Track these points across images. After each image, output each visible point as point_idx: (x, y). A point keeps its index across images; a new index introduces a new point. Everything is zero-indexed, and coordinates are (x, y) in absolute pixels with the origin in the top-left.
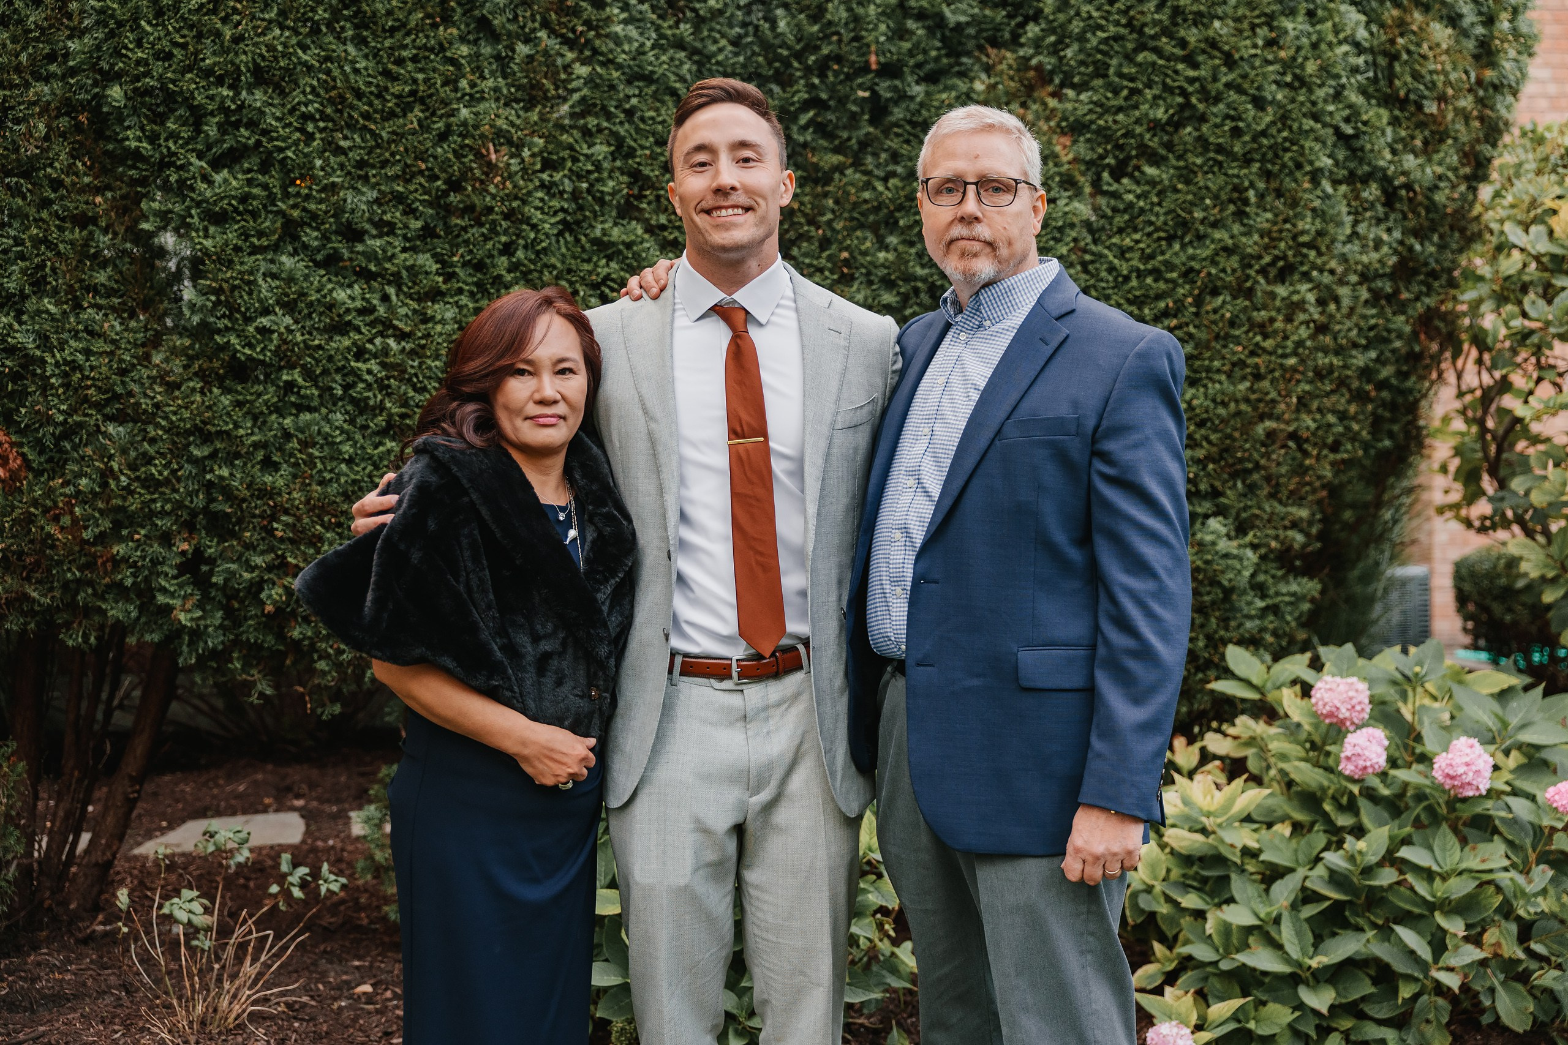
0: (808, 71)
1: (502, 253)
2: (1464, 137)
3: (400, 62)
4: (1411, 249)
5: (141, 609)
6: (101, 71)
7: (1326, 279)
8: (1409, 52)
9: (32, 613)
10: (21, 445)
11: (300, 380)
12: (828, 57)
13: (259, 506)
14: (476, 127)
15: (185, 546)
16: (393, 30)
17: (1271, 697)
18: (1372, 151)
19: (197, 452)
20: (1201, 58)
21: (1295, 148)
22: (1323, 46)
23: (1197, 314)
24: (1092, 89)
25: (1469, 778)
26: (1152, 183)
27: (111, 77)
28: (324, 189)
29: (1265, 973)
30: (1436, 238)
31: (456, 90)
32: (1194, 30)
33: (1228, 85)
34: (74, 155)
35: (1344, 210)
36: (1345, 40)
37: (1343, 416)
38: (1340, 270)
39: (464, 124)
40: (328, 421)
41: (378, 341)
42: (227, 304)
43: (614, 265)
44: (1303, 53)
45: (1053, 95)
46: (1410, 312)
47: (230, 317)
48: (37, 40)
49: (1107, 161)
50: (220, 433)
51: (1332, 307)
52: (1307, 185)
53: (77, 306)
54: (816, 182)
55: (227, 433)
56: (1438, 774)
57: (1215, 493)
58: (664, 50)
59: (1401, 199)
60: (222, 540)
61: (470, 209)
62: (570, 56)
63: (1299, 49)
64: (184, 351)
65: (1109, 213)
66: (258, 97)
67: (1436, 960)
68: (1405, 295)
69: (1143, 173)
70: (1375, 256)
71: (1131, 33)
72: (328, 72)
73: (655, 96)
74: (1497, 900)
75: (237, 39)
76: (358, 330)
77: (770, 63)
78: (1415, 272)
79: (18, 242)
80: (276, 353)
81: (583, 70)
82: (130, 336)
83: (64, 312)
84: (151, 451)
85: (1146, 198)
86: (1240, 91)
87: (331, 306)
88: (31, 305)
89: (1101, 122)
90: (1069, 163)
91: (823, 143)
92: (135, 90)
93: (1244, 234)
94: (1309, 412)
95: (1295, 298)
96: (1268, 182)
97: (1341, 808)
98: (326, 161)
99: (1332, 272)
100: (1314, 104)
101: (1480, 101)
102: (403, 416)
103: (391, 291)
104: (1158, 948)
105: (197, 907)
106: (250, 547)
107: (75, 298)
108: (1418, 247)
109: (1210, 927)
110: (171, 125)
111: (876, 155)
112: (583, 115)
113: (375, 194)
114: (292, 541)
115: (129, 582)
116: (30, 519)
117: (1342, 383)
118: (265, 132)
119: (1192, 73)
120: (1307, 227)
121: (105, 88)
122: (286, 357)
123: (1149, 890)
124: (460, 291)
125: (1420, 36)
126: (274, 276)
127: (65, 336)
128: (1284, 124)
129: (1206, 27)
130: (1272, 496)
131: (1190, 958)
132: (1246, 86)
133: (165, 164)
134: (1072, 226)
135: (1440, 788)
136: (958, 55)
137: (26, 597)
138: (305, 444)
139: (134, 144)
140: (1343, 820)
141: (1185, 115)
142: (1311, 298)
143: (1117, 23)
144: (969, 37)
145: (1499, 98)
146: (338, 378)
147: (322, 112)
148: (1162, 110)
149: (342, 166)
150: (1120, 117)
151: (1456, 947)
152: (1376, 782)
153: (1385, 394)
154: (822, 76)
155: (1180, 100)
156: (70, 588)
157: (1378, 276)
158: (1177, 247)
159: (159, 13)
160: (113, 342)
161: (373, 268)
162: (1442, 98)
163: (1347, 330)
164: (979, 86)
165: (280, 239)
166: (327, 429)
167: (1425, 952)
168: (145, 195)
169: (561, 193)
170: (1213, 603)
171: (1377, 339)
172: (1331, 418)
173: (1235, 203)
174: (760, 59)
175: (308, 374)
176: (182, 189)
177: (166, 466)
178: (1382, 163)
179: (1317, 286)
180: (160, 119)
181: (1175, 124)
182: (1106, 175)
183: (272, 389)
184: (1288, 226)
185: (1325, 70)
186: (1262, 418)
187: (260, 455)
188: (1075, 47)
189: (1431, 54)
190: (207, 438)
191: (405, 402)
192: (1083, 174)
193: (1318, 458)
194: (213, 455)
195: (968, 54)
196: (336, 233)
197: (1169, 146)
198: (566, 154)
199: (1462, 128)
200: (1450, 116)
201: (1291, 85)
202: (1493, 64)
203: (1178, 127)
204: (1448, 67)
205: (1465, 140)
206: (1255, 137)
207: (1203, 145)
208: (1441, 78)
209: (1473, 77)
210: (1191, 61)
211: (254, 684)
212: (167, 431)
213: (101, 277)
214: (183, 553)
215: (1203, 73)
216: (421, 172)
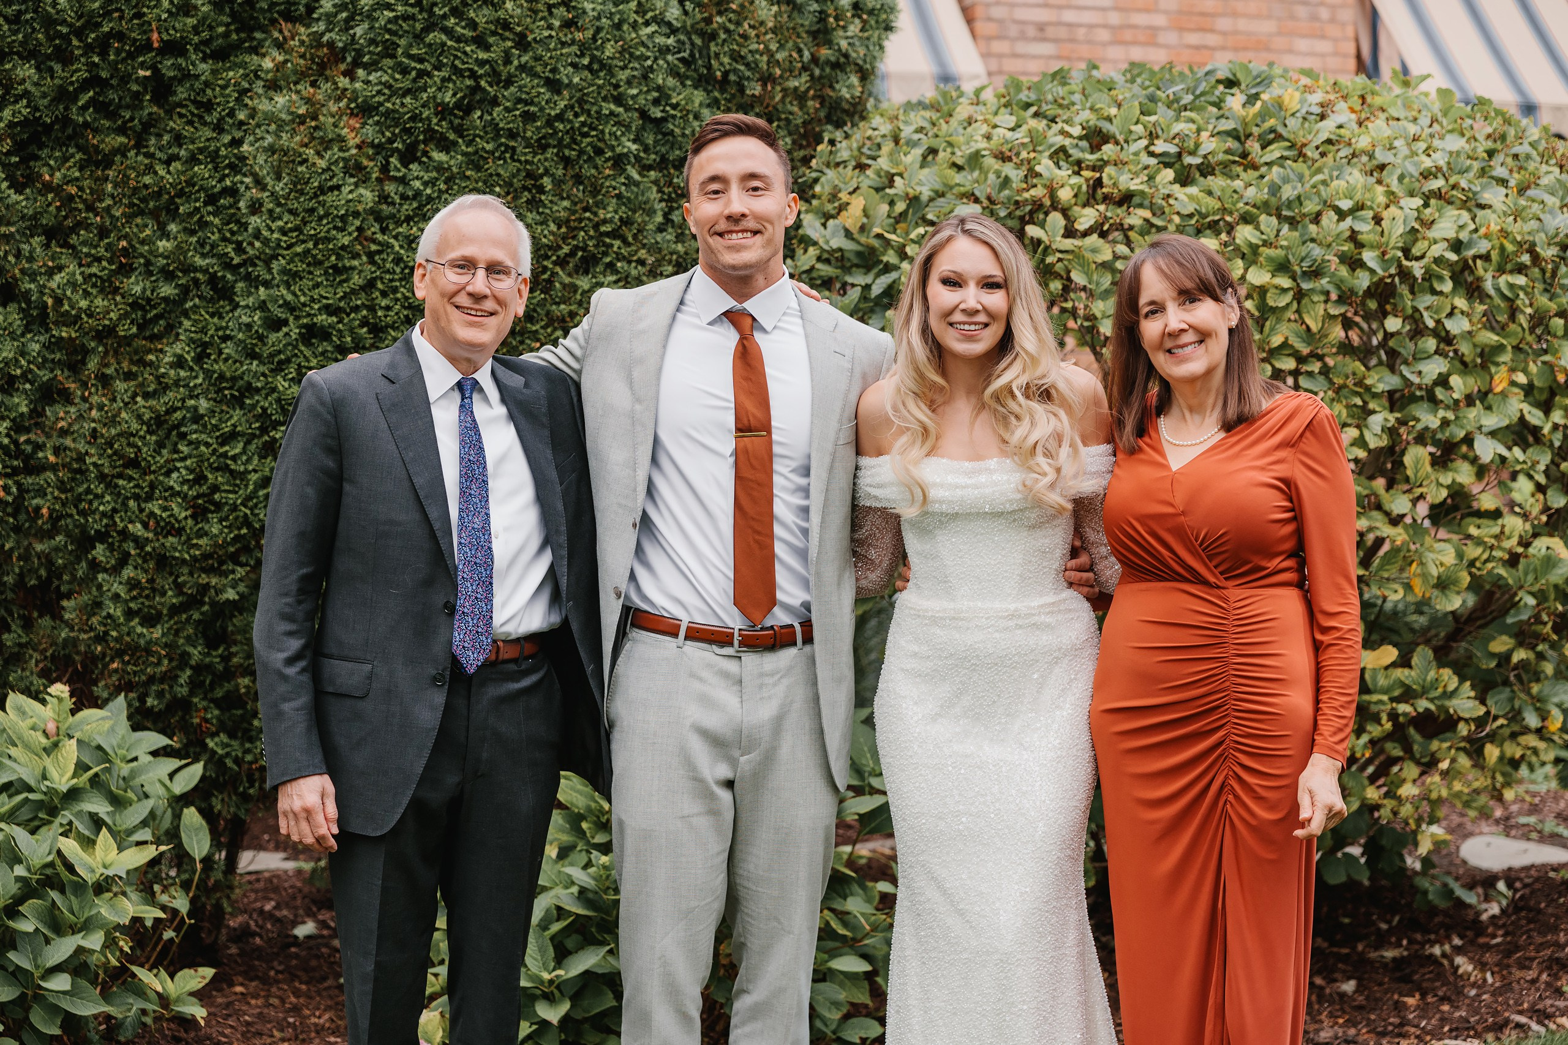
0: (88, 49)
8: (727, 31)
12: (109, 35)
18: (684, 135)
20: (491, 40)
21: (594, 133)
22: (625, 27)
24: (381, 69)
26: (440, 168)
32: (485, 11)
33: (522, 68)
35: (653, 194)
36: (654, 19)
44: (602, 35)
45: (345, 73)
49: (395, 145)
52: (608, 172)
54: (96, 165)
63: (599, 30)
65: (397, 200)
69: (429, 158)
71: (421, 12)
85: (434, 185)
89: (389, 105)
90: (359, 147)
91: (106, 123)
93: (541, 224)
96: (565, 168)
99: (642, 262)
100: (617, 86)
101: (817, 81)
111: (159, 137)
119: (483, 55)
120: (609, 216)
128: (582, 108)
132: (539, 69)
134: (356, 214)
136: (251, 28)
141: (475, 99)
144: (261, 11)
145: (841, 76)
148: (451, 92)
150: (408, 100)
154: (103, 53)
155: (468, 82)
162: (766, 79)
164: (268, 64)
173: (530, 191)
181: (466, 108)
182: (394, 160)
184: (587, 214)
185: (627, 52)
188: (365, 25)
189: (753, 33)
192: (371, 158)
195: (263, 28)
197: (459, 131)
199: (795, 109)
200: (778, 98)
201: (589, 68)
202: (829, 43)
203: (468, 111)
204: (773, 47)
205: (799, 121)
206: (549, 123)
207: (495, 130)
208: (765, 58)
209: (807, 55)
210: (481, 42)
215: (494, 55)
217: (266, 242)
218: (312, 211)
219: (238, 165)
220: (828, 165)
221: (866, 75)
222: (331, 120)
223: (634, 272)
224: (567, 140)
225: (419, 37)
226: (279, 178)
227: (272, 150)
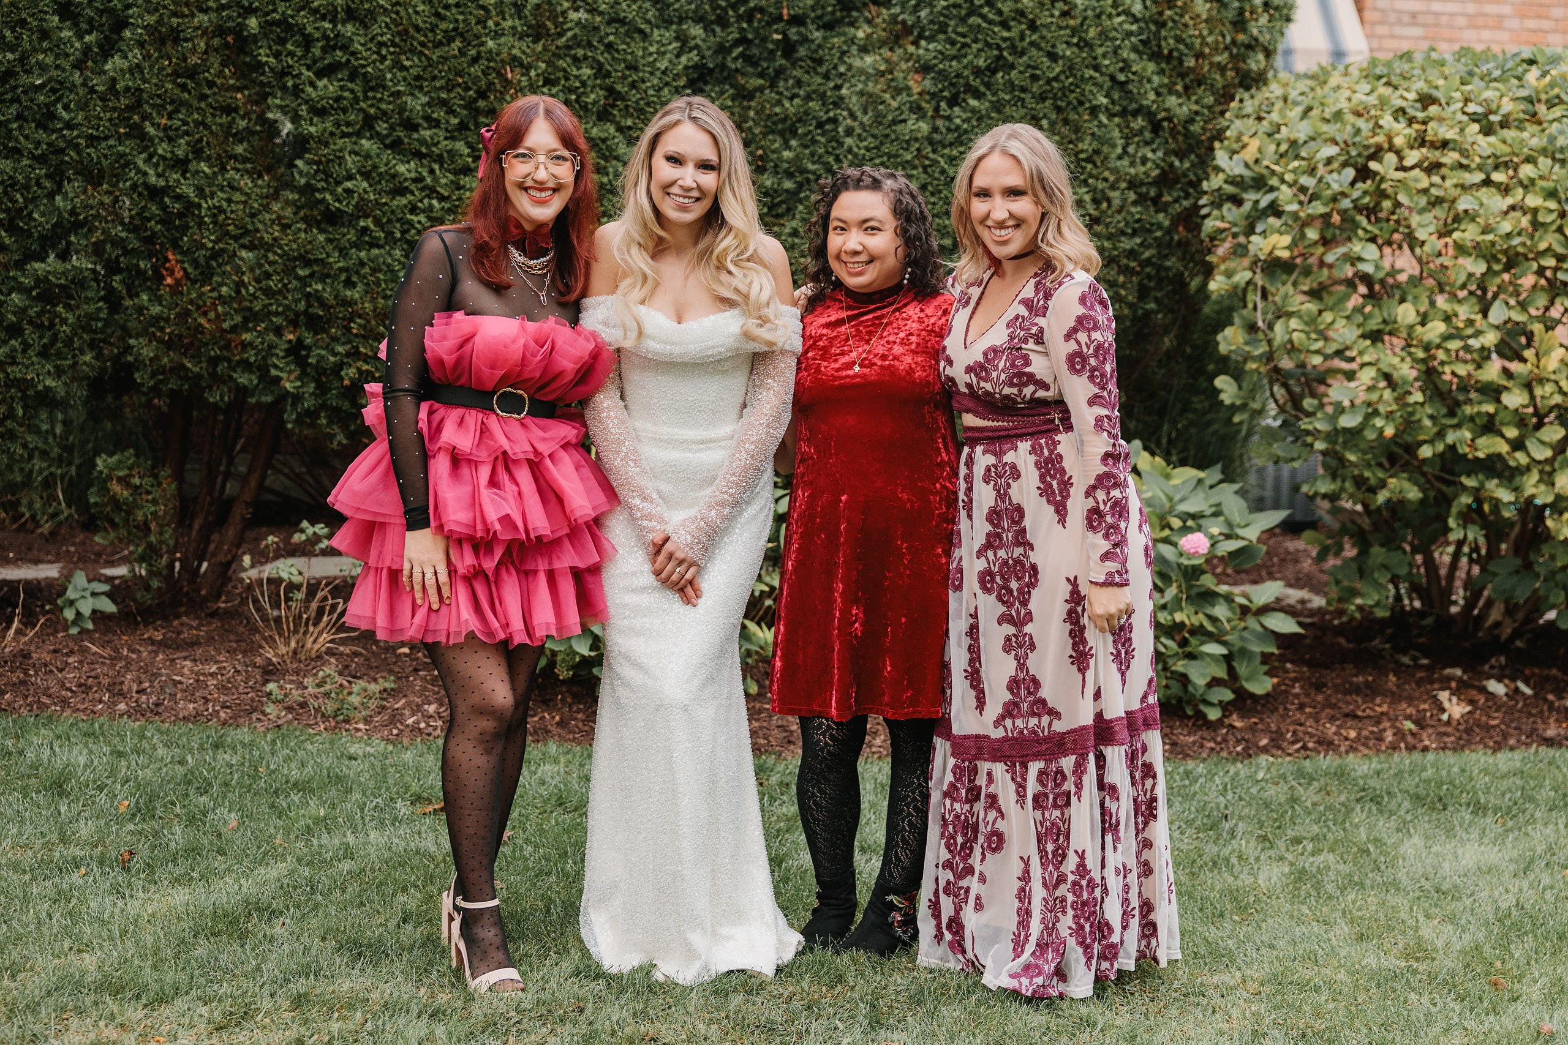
0: (740, 18)
2: (1219, 83)
4: (1171, 165)
5: (260, 378)
6: (243, 7)
7: (1100, 185)
8: (1174, 21)
9: (186, 378)
10: (183, 262)
11: (372, 226)
12: (753, 9)
13: (341, 312)
14: (498, 54)
15: (291, 337)
18: (1140, 93)
19: (301, 273)
20: (1012, 23)
21: (1078, 90)
22: (1103, 17)
24: (937, 41)
26: (974, 111)
27: (250, 11)
28: (392, 94)
30: (1193, 157)
31: (485, 27)
33: (1032, 43)
34: (224, 64)
35: (1116, 133)
36: (1124, 12)
38: (1112, 178)
39: (490, 52)
40: (391, 256)
41: (426, 201)
42: (324, 172)
44: (1087, 22)
45: (913, 43)
46: (1170, 210)
47: (326, 181)
49: (946, 94)
50: (317, 260)
51: (1105, 205)
52: (1086, 117)
53: (223, 169)
54: (744, 98)
55: (322, 260)
59: (1163, 128)
60: (316, 333)
63: (1085, 18)
64: (294, 203)
65: (944, 131)
66: (349, 29)
68: (1167, 198)
69: (967, 103)
70: (1142, 169)
72: (397, 13)
73: (627, 34)
76: (412, 193)
77: (714, 9)
78: (1176, 181)
79: (185, 123)
80: (356, 206)
81: (575, 16)
82: (258, 191)
83: (214, 173)
84: (270, 270)
85: (969, 122)
86: (1039, 49)
87: (394, 176)
88: (193, 166)
89: (941, 66)
90: (920, 94)
91: (750, 70)
92: (266, 21)
96: (1058, 114)
98: (394, 75)
99: (1106, 180)
100: (1095, 58)
101: (1234, 57)
103: (436, 167)
105: (294, 570)
106: (334, 339)
107: (222, 163)
108: (1177, 163)
110: (290, 47)
112: (574, 47)
113: (427, 99)
114: (363, 337)
115: (252, 359)
116: (188, 313)
118: (353, 54)
119: (1006, 34)
120: (1086, 147)
121: (245, 19)
122: (363, 209)
126: (357, 154)
127: (214, 189)
128: (1071, 73)
132: (1043, 45)
133: (284, 73)
136: (850, 10)
137: (183, 366)
138: (374, 271)
139: (264, 59)
141: (999, 64)
142: (1088, 198)
145: (1251, 54)
146: (398, 225)
147: (392, 41)
148: (983, 59)
149: (405, 79)
150: (954, 63)
153: (1148, 270)
154: (750, 22)
155: (996, 52)
156: (214, 361)
157: (1142, 184)
160: (247, 194)
161: (424, 150)
162: (1199, 55)
163: (1118, 221)
164: (861, 34)
165: (362, 127)
166: (389, 260)
168: (271, 94)
171: (1142, 230)
174: (707, 7)
175: (377, 222)
176: (297, 91)
177: (281, 280)
178: (1145, 103)
179: (1094, 190)
180: (282, 41)
181: (993, 70)
182: (943, 104)
183: (353, 231)
184: (1071, 146)
185: (1103, 35)
187: (343, 277)
188: (927, 10)
189: (1191, 23)
190: (308, 263)
192: (928, 102)
194: (312, 275)
195: (858, 10)
196: (400, 125)
197: (988, 86)
198: (561, 74)
199: (1218, 77)
200: (1206, 68)
201: (1077, 45)
202: (1244, 30)
203: (994, 72)
204: (1205, 32)
205: (1220, 85)
206: (1049, 82)
207: (1011, 86)
208: (1199, 41)
209: (1228, 39)
210: (1005, 25)
211: (335, 435)
212: (281, 257)
213: (240, 149)
214: (290, 341)
215: (1013, 34)
216: (459, 85)
217: (855, 155)
218: (887, 136)
219: (840, 102)
220: (1237, 117)
221: (1269, 54)
222: (902, 75)
223: (1100, 186)
224: (1060, 94)
225: (963, 20)
226: (865, 113)
227: (861, 93)
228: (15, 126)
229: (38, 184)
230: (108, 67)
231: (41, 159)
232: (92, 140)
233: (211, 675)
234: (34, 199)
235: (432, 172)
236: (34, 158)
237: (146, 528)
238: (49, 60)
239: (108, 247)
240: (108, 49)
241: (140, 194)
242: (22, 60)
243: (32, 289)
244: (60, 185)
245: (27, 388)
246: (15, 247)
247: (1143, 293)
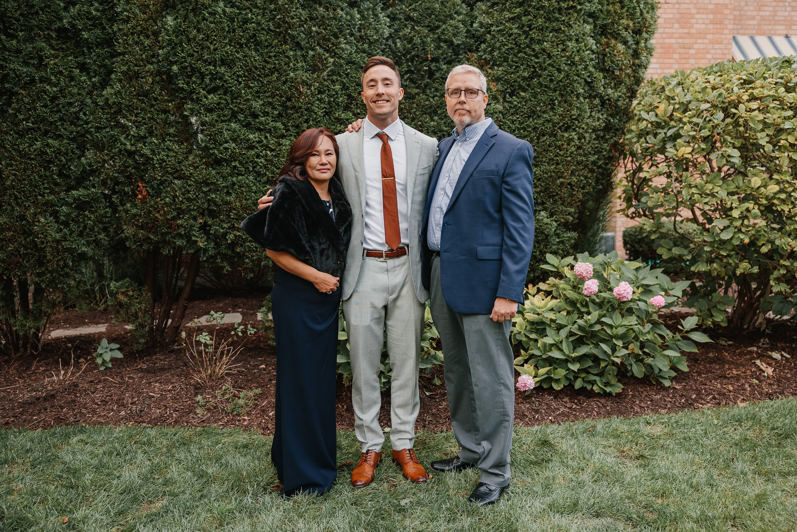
0: (407, 60)
1: (305, 122)
2: (628, 83)
3: (270, 57)
4: (610, 121)
5: (187, 242)
6: (170, 61)
7: (581, 131)
8: (610, 54)
9: (151, 243)
10: (146, 187)
11: (238, 165)
12: (414, 56)
13: (225, 208)
14: (296, 79)
15: (201, 221)
16: (267, 46)
17: (560, 271)
18: (597, 87)
19: (204, 189)
20: (540, 55)
21: (571, 86)
22: (581, 51)
23: (537, 143)
24: (503, 66)
25: (625, 295)
26: (523, 98)
27: (173, 63)
28: (245, 100)
29: (557, 359)
30: (618, 117)
31: (289, 67)
32: (538, 46)
33: (549, 65)
34: (161, 89)
35: (587, 107)
36: (589, 49)
37: (586, 177)
38: (586, 128)
39: (292, 78)
40: (248, 179)
41: (264, 152)
42: (214, 140)
43: (342, 126)
45: (490, 68)
46: (609, 142)
47: (215, 144)
48: (148, 50)
49: (508, 91)
50: (212, 183)
51: (583, 140)
52: (575, 99)
53: (164, 141)
54: (410, 98)
55: (215, 183)
56: (615, 293)
57: (543, 203)
58: (359, 53)
59: (606, 104)
60: (213, 219)
61: (294, 107)
62: (327, 55)
63: (573, 52)
64: (199, 155)
65: (508, 108)
66: (223, 69)
67: (613, 354)
68: (607, 137)
69: (520, 95)
70: (598, 123)
71: (516, 47)
72: (246, 61)
73: (356, 69)
74: (633, 335)
75: (215, 50)
76: (257, 148)
78: (611, 129)
79: (144, 119)
80: (230, 156)
81: (331, 60)
82: (182, 150)
83: (160, 143)
84: (189, 189)
85: (521, 103)
86: (553, 66)
87: (248, 140)
88: (148, 140)
89: (506, 77)
90: (496, 91)
91: (413, 85)
92: (182, 67)
93: (554, 115)
94: (575, 176)
95: (571, 137)
96: (562, 98)
97: (583, 306)
98: (246, 91)
99: (583, 128)
100: (578, 71)
101: (634, 71)
102: (272, 177)
103: (268, 135)
104: (522, 351)
105: (208, 338)
106: (222, 221)
107: (163, 138)
108: (612, 120)
109: (539, 345)
110: (194, 79)
111: (430, 89)
112: (331, 75)
113: (262, 102)
114: (236, 219)
115: (183, 233)
116: (150, 212)
117: (586, 166)
118: (225, 81)
119: (537, 60)
120: (575, 113)
121: (171, 66)
122: (233, 157)
123: (520, 333)
124: (291, 135)
125: (614, 47)
126: (229, 130)
127: (160, 150)
128: (567, 78)
129: (542, 44)
130: (562, 204)
131: (533, 355)
132: (555, 65)
133: (191, 92)
134: (496, 113)
135: (615, 298)
136: (458, 55)
137: (149, 238)
138: (240, 187)
139: (181, 85)
140: (583, 310)
141: (534, 75)
142: (576, 137)
143: (512, 43)
144: (462, 49)
145: (640, 69)
146: (251, 164)
147: (244, 74)
148: (527, 73)
149: (251, 93)
150: (512, 75)
151: (620, 350)
152: (594, 297)
153: (600, 170)
154: (412, 62)
155: (532, 69)
156: (164, 234)
157: (598, 130)
158: (531, 120)
159: (189, 41)
160: (176, 152)
161: (262, 127)
162: (621, 70)
163: (588, 148)
165: (231, 117)
166: (247, 182)
167: (609, 351)
168: (186, 103)
169: (324, 102)
170: (542, 239)
171: (598, 151)
172: (582, 178)
173: (551, 105)
175: (241, 163)
176: (198, 101)
177: (194, 194)
178: (600, 91)
179: (578, 133)
180: (190, 77)
181: (531, 78)
182: (507, 96)
183: (229, 168)
184: (568, 113)
185: (582, 59)
186: (559, 178)
187: (225, 191)
188: (498, 51)
189: (617, 54)
190: (208, 185)
191: (273, 173)
192: (500, 95)
193: (578, 191)
194: (210, 190)
195: (461, 54)
196: (250, 115)
197: (529, 85)
198: (326, 88)
199: (627, 79)
200: (623, 76)
201: (570, 65)
202: (638, 58)
204: (623, 59)
206: (558, 82)
207: (540, 85)
208: (620, 63)
209: (631, 62)
210: (536, 56)
211: (225, 267)
212: (194, 182)
213: (172, 131)
214: (201, 223)
215: (540, 60)
216: (277, 95)
224: (563, 88)
228: (59, 123)
229: (72, 152)
230: (104, 93)
231: (74, 140)
232: (98, 129)
233: (169, 391)
234: (71, 160)
235: (266, 138)
236: (69, 139)
237: (136, 315)
238: (75, 91)
239: (109, 181)
240: (104, 84)
241: (123, 155)
242: (61, 91)
243: (72, 204)
244: (84, 152)
245: (73, 252)
246: (63, 184)
247: (597, 181)
